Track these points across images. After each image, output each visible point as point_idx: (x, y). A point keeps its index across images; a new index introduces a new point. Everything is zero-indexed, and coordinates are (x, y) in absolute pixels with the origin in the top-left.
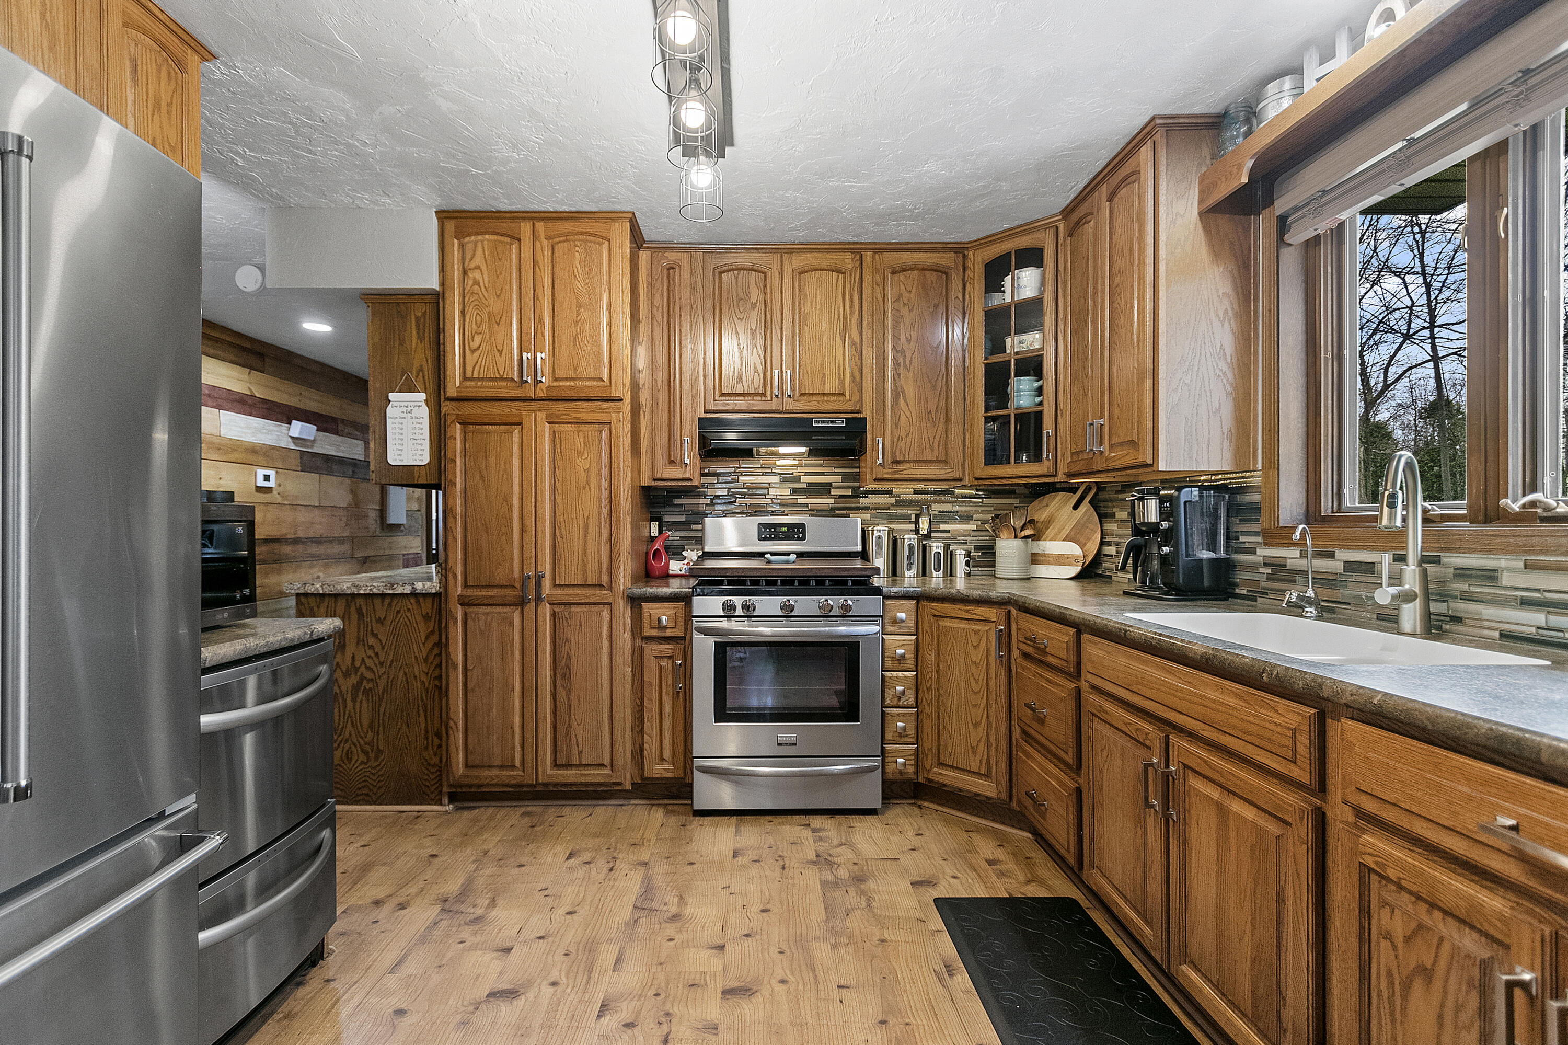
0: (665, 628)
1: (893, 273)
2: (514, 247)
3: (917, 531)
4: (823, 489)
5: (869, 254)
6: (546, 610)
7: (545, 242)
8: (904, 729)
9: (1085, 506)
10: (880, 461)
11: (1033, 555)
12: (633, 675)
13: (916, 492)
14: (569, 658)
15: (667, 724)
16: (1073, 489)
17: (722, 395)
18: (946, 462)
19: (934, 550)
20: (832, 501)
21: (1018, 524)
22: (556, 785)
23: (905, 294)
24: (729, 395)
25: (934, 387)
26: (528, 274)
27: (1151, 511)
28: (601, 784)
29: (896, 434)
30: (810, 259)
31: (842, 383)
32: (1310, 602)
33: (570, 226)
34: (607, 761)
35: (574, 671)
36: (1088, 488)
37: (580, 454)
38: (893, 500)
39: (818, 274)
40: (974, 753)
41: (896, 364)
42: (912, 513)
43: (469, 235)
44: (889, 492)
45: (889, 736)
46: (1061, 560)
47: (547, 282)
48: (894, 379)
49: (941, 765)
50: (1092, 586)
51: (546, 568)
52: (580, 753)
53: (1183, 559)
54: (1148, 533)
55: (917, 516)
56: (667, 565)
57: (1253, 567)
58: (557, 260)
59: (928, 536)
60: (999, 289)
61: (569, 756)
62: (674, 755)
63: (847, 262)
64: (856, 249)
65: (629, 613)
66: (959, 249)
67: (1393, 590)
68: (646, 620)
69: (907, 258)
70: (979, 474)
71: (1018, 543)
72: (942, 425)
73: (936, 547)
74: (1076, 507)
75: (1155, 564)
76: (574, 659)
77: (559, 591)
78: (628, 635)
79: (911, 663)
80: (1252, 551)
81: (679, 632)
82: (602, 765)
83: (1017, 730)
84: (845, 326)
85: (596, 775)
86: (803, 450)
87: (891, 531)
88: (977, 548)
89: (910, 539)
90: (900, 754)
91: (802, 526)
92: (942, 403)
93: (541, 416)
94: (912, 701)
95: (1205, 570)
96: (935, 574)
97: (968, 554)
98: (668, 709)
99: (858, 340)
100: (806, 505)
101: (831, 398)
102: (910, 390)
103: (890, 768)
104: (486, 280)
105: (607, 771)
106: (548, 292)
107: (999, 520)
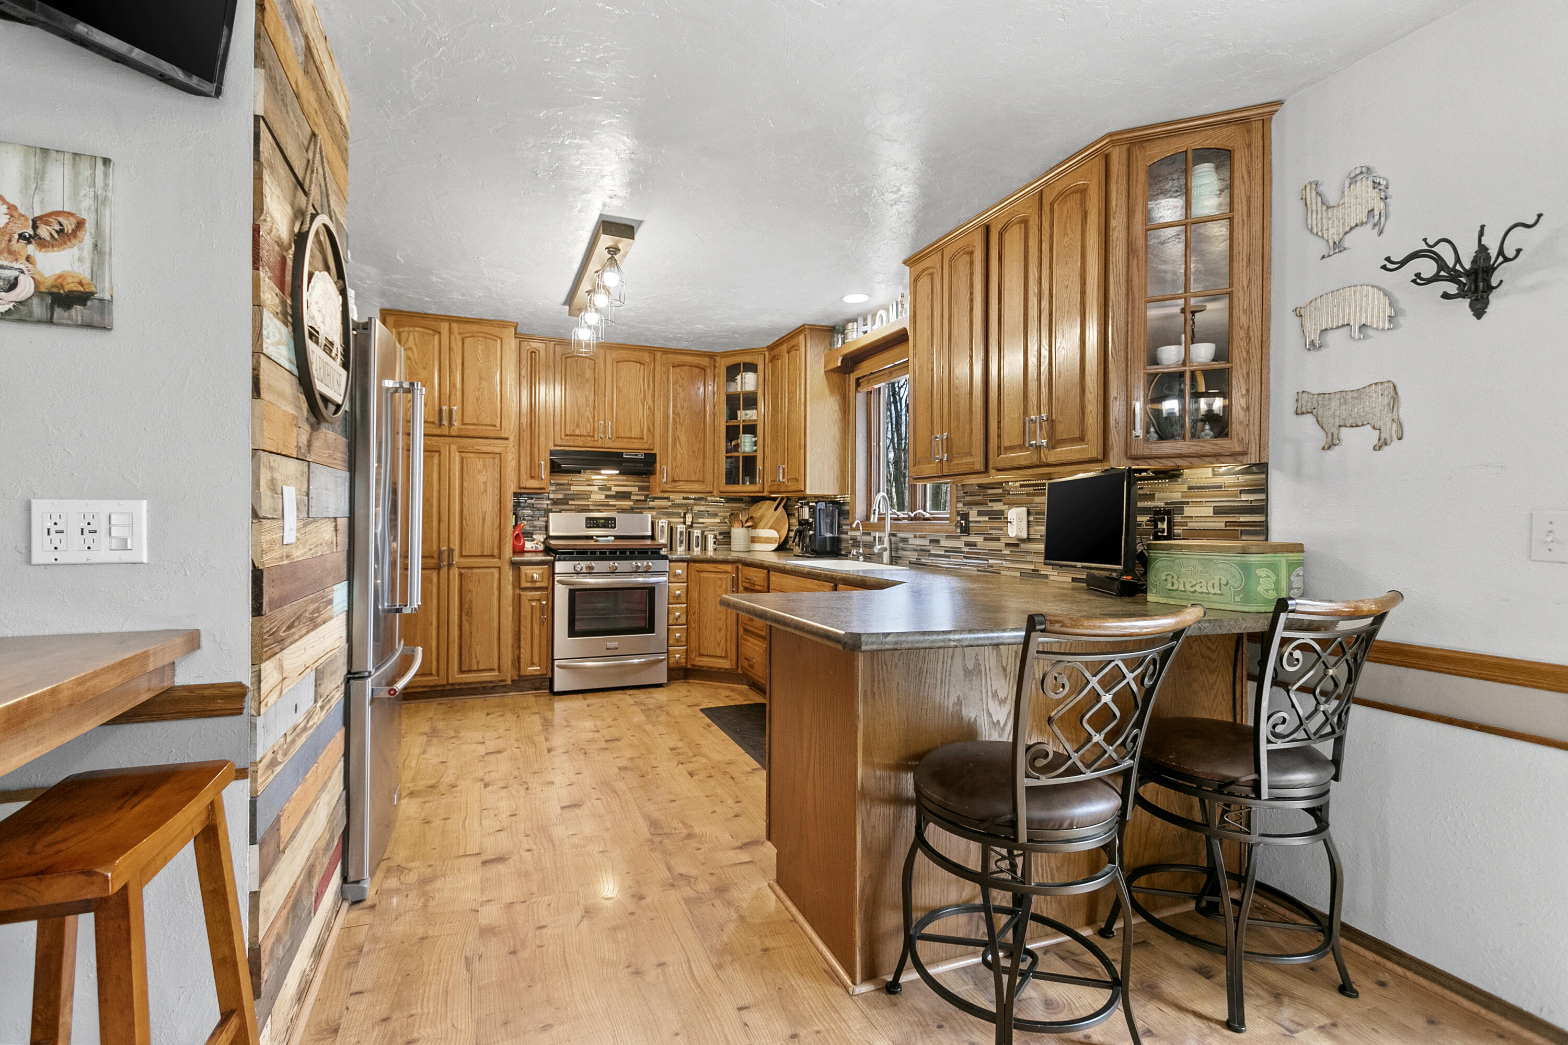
0: (536, 581)
1: (674, 367)
2: (436, 337)
3: (684, 523)
4: (625, 496)
5: (659, 354)
6: (455, 572)
7: (458, 336)
8: (680, 637)
9: (781, 509)
10: (665, 480)
11: (752, 537)
12: (514, 612)
13: (684, 498)
14: (471, 602)
15: (536, 641)
16: (774, 499)
17: (566, 435)
18: (703, 482)
19: (695, 535)
20: (632, 503)
21: (744, 519)
22: (460, 684)
23: (680, 380)
24: (571, 435)
25: (697, 436)
26: (445, 356)
27: (806, 513)
28: (491, 682)
29: (674, 464)
30: (624, 354)
31: (642, 431)
32: (861, 554)
33: (474, 328)
34: (496, 666)
35: (474, 611)
36: (782, 499)
37: (480, 472)
38: (670, 503)
39: (628, 364)
40: (719, 645)
41: (675, 422)
42: (682, 511)
43: (404, 326)
44: (668, 498)
45: (671, 642)
46: (767, 540)
47: (459, 361)
48: (673, 430)
49: (701, 655)
50: (782, 554)
51: (456, 546)
52: (478, 663)
53: (818, 537)
54: (805, 524)
55: (685, 514)
56: (524, 544)
57: (847, 541)
58: (466, 348)
59: (691, 526)
60: (734, 380)
61: (470, 665)
62: (540, 660)
63: (646, 357)
64: (651, 350)
65: (511, 573)
66: (712, 356)
67: (879, 547)
68: (523, 577)
69: (682, 358)
70: (722, 489)
71: (744, 530)
72: (701, 459)
73: (697, 533)
74: (775, 510)
75: (808, 540)
76: (474, 603)
77: (464, 560)
78: (510, 587)
79: (684, 599)
80: (847, 533)
81: (544, 584)
82: (493, 670)
83: (741, 630)
84: (645, 396)
85: (485, 676)
86: (618, 472)
87: (669, 523)
88: (720, 534)
89: (681, 528)
90: (677, 652)
91: (614, 519)
92: (702, 446)
93: (454, 448)
94: (684, 621)
95: (828, 543)
96: (695, 549)
97: (715, 537)
98: (536, 632)
99: (652, 406)
100: (614, 506)
101: (635, 441)
102: (683, 438)
103: (672, 660)
104: (416, 356)
105: (496, 673)
106: (459, 368)
107: (733, 516)
